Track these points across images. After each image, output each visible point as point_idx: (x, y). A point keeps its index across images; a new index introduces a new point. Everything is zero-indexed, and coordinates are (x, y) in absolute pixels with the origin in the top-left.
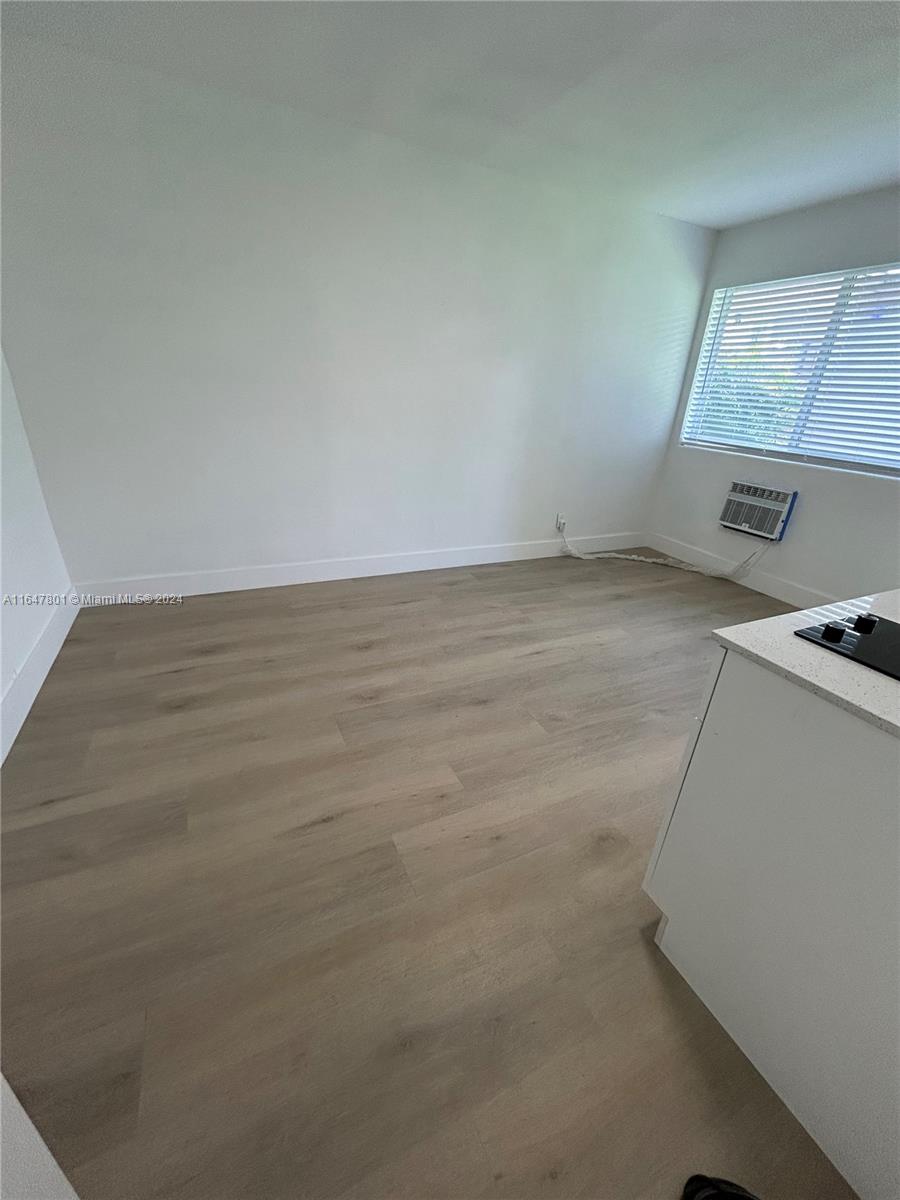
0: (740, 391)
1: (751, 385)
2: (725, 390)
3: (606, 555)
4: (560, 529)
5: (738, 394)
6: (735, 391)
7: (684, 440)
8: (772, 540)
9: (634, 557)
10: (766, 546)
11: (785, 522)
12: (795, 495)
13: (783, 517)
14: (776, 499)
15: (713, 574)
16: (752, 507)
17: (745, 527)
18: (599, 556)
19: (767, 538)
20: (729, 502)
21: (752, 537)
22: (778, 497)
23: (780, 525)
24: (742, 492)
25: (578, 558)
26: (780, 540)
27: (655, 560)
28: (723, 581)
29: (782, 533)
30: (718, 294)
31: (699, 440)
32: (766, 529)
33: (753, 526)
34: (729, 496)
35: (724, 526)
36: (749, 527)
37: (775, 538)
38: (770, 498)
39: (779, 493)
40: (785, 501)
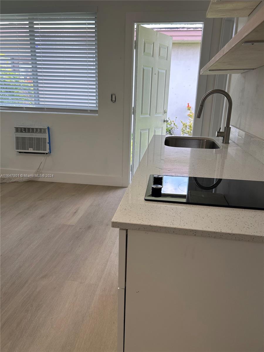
8: (47, 153)
10: (45, 157)
11: (49, 143)
12: (48, 128)
13: (47, 141)
15: (24, 180)
16: (30, 139)
17: (31, 150)
19: (44, 153)
20: (17, 138)
21: (36, 154)
22: (41, 131)
23: (48, 145)
24: (21, 132)
26: (50, 152)
28: (31, 182)
29: (50, 149)
32: (42, 149)
33: (35, 148)
34: (16, 135)
35: (20, 152)
36: (33, 150)
37: (48, 152)
38: (37, 132)
39: (41, 129)
40: (45, 132)
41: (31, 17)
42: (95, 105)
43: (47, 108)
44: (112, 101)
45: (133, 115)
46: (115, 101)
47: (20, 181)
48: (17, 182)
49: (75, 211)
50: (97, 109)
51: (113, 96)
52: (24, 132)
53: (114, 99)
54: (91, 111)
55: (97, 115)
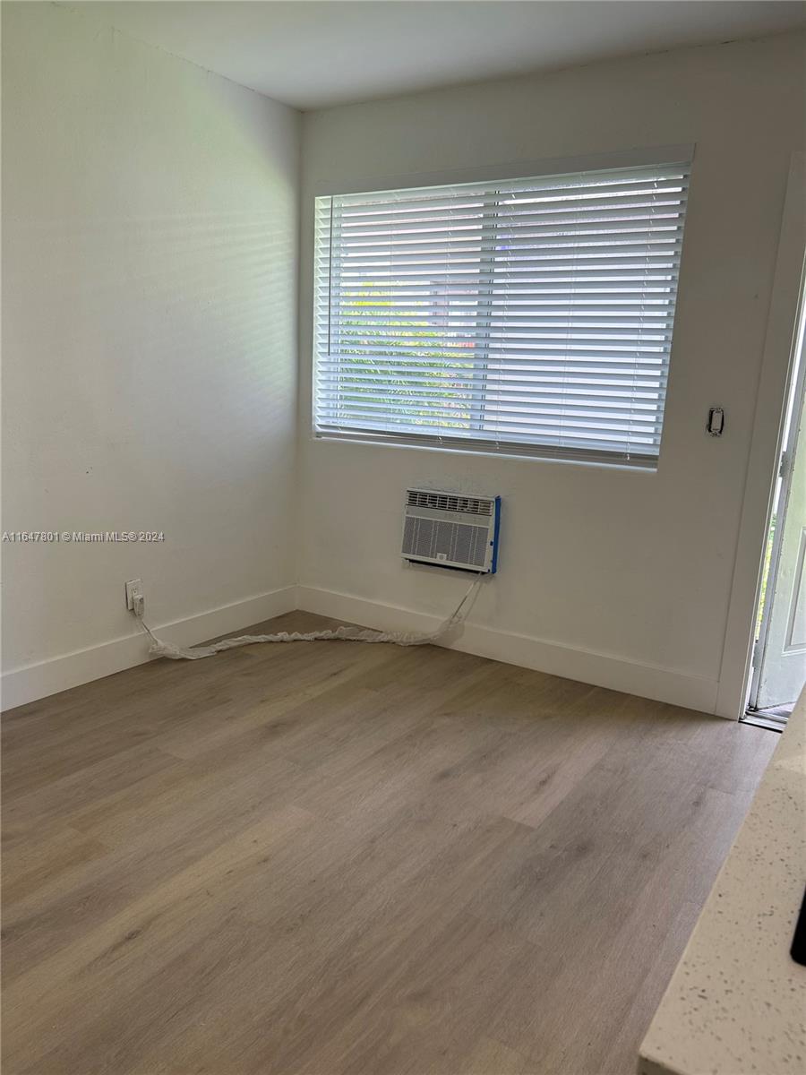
0: (374, 349)
1: (385, 340)
2: (355, 349)
3: (232, 643)
4: (134, 610)
5: (372, 354)
6: (368, 350)
7: (320, 430)
8: (483, 573)
9: (282, 635)
10: (478, 584)
11: (495, 544)
12: (498, 500)
13: (491, 538)
14: (474, 511)
15: (412, 641)
16: (445, 528)
17: (441, 559)
18: (219, 646)
19: (477, 572)
20: (410, 522)
21: (453, 571)
22: (475, 506)
23: (489, 550)
24: (423, 504)
25: (183, 660)
26: (494, 571)
27: (317, 634)
28: (429, 649)
29: (494, 561)
30: (321, 203)
31: (343, 428)
32: (471, 558)
33: (452, 556)
34: (407, 513)
35: (411, 561)
36: (447, 559)
37: (487, 571)
38: (465, 510)
39: (476, 502)
40: (486, 512)
41: (492, 190)
42: (651, 441)
43: (500, 443)
44: (710, 431)
45: (780, 480)
46: (720, 432)
47: (402, 642)
48: (394, 643)
49: (544, 776)
50: (656, 452)
51: (715, 415)
52: (430, 505)
53: (716, 424)
54: (633, 456)
55: (655, 470)
